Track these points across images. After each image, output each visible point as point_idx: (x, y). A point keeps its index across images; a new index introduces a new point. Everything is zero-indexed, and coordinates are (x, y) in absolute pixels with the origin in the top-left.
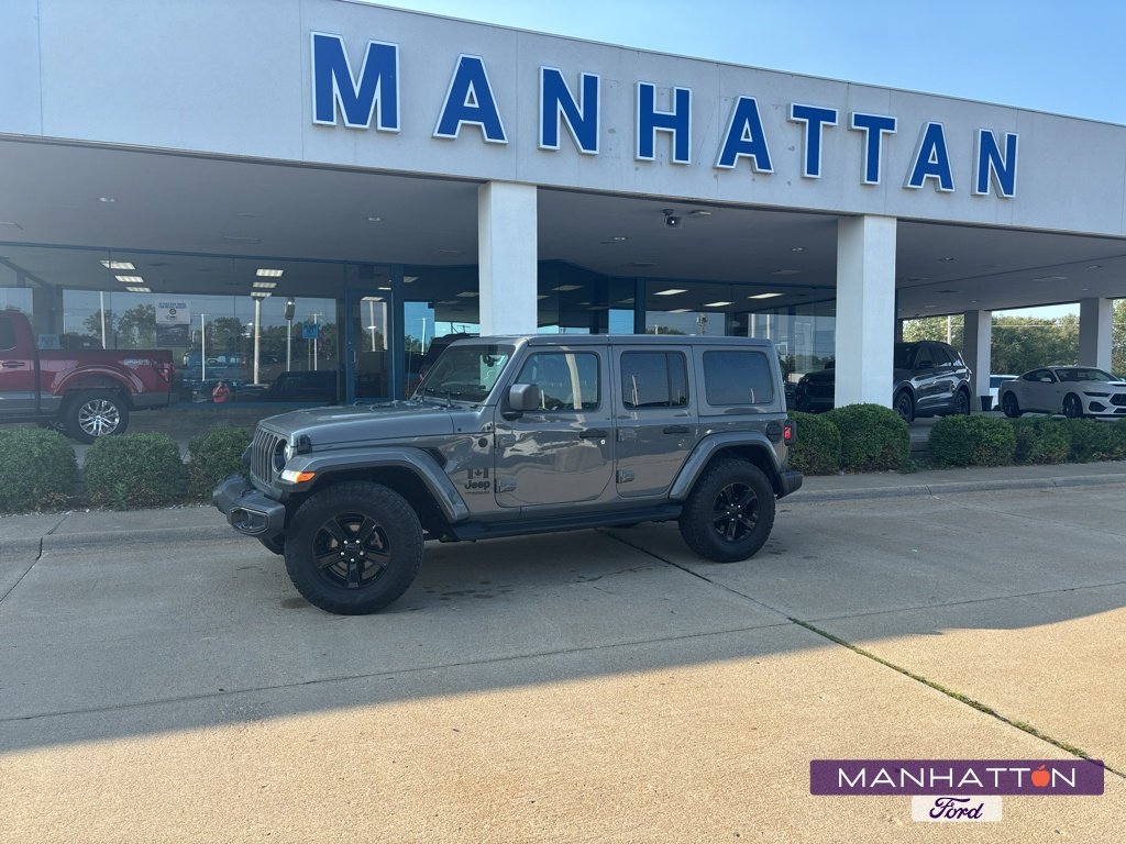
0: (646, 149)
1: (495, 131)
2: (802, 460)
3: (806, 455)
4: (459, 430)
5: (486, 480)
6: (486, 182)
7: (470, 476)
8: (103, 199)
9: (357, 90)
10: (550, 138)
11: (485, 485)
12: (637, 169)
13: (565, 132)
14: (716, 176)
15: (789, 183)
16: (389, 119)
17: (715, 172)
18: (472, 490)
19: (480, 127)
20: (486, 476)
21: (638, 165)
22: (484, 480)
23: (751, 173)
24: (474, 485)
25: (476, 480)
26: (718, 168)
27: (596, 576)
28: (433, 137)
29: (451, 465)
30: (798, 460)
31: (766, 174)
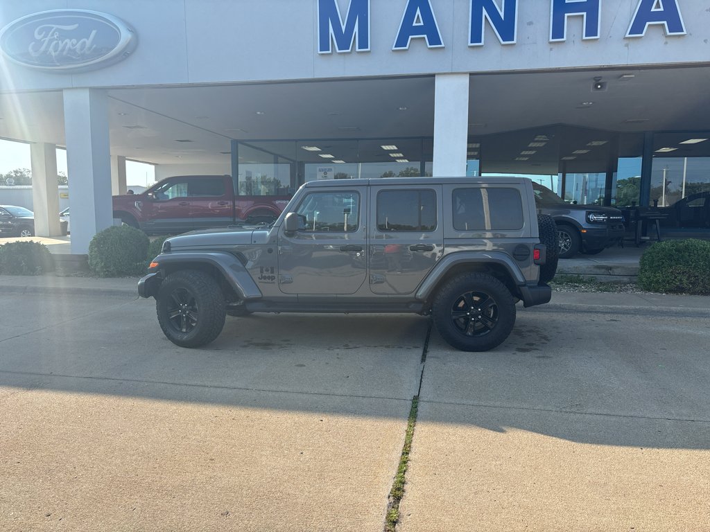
0: (558, 32)
1: (434, 39)
2: (685, 281)
3: (689, 277)
4: (255, 242)
5: (272, 275)
6: (433, 76)
7: (262, 272)
8: (259, 113)
9: (344, 28)
10: (476, 37)
11: (273, 278)
12: (551, 49)
13: (489, 30)
14: (627, 45)
15: (705, 41)
16: (363, 44)
17: (626, 42)
18: (263, 280)
19: (424, 38)
20: (272, 272)
21: (552, 46)
22: (271, 275)
23: (664, 38)
24: (265, 278)
25: (265, 274)
26: (627, 38)
27: (358, 346)
28: (393, 51)
29: (250, 265)
30: (681, 280)
31: (679, 36)
